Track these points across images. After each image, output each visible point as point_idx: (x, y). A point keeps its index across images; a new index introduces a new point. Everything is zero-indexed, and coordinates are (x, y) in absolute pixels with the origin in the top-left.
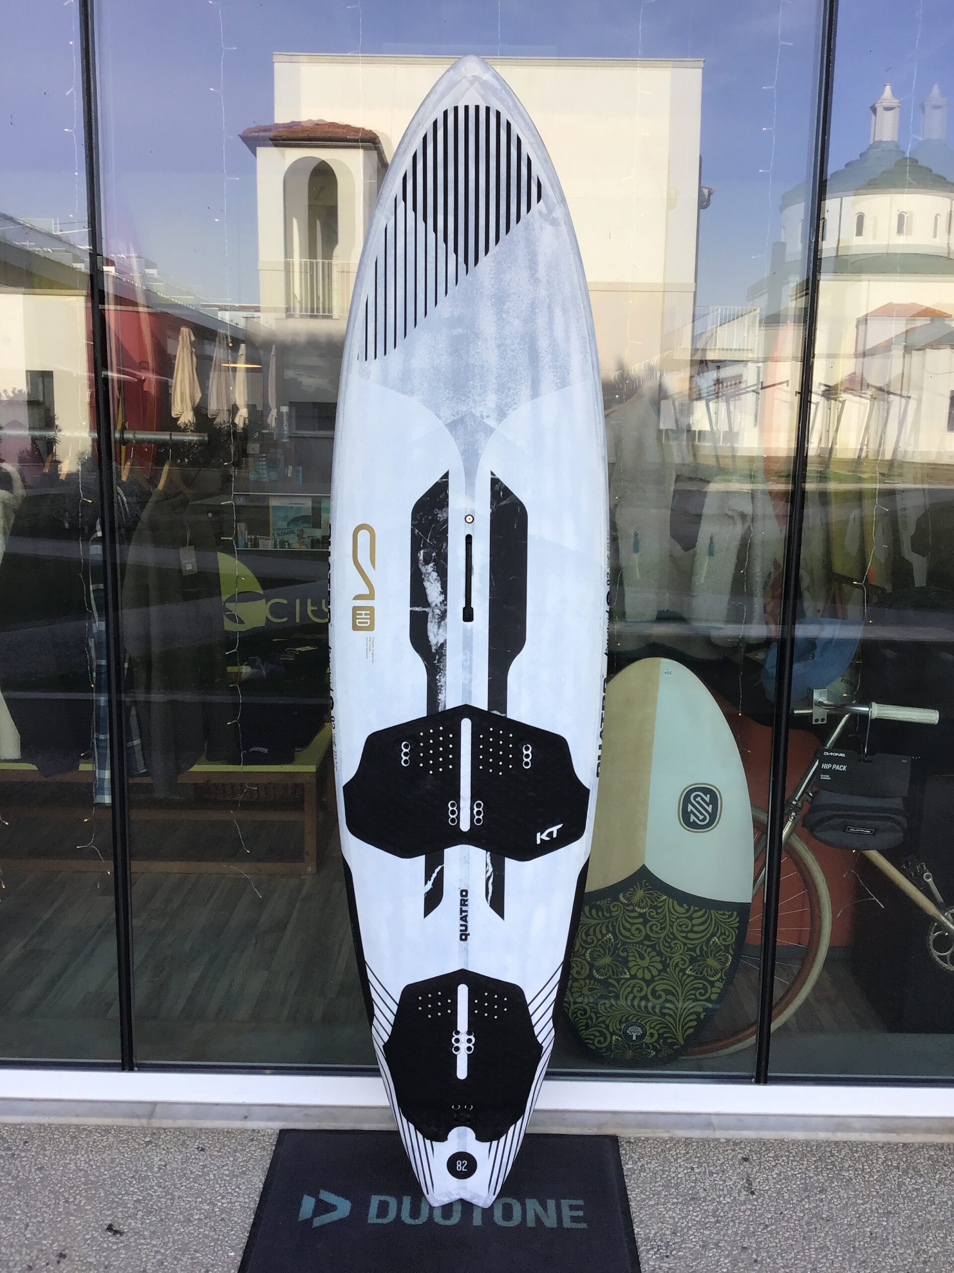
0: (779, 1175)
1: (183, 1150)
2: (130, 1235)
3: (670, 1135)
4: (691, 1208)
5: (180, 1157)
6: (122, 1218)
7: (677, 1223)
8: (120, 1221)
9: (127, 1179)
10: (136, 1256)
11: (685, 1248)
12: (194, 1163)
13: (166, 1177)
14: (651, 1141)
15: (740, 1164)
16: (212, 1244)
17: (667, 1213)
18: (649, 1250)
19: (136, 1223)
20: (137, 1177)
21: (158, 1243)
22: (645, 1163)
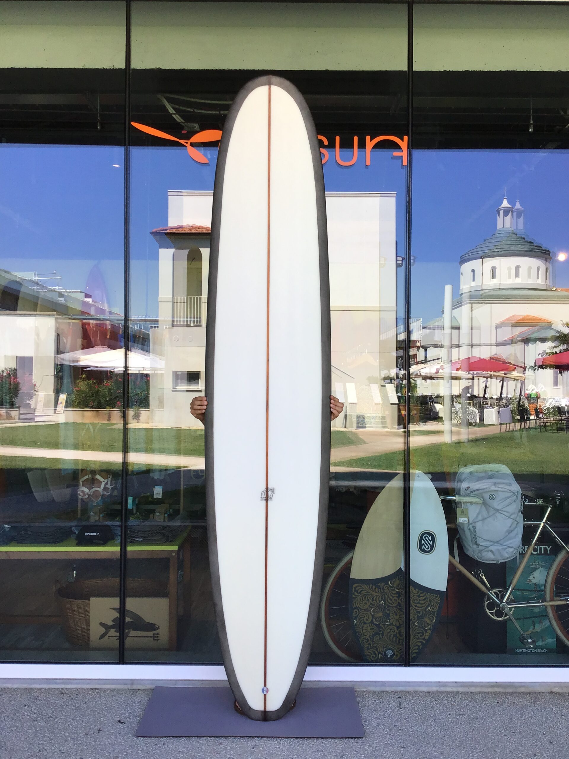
0: (414, 702)
8: (123, 719)
15: (397, 699)
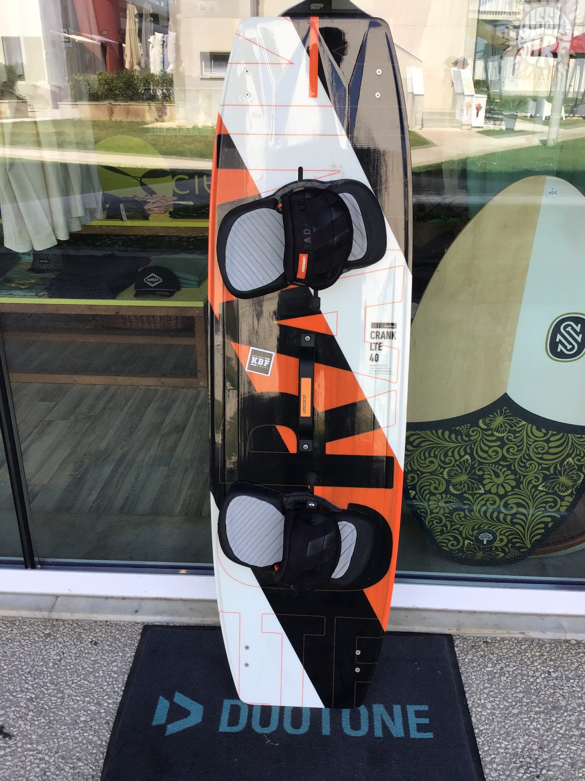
1: (78, 643)
2: (18, 738)
3: (523, 636)
4: (554, 719)
5: (73, 651)
6: (14, 719)
7: (543, 736)
8: (11, 721)
9: (23, 675)
10: (20, 764)
11: (554, 766)
12: (87, 658)
13: (58, 673)
14: (506, 642)
16: (94, 751)
17: (531, 723)
18: (518, 769)
19: (25, 724)
20: (32, 672)
21: (43, 749)
22: (503, 665)
